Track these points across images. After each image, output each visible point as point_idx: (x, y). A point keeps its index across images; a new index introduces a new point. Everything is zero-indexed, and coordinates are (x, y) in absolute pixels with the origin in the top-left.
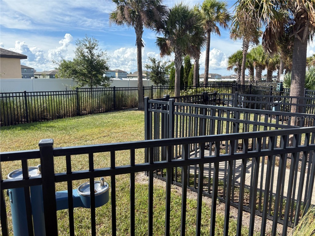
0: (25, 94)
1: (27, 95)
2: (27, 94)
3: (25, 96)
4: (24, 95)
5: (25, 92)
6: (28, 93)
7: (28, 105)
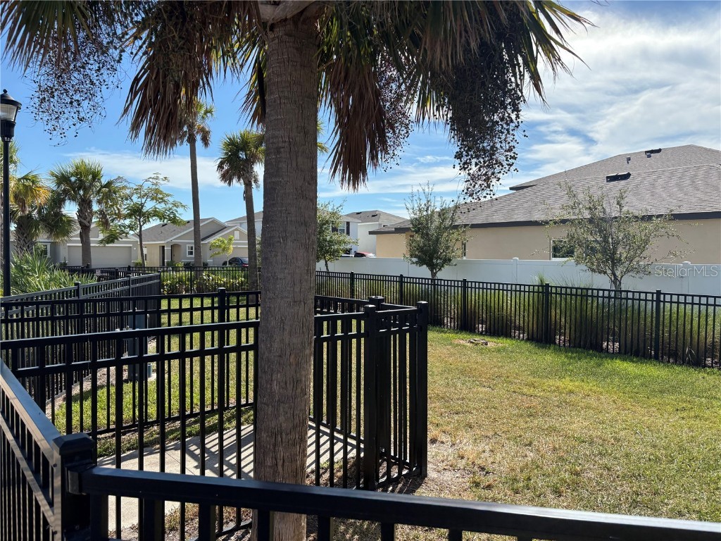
0: (658, 297)
1: (662, 299)
2: (662, 296)
3: (658, 301)
4: (655, 299)
5: (659, 293)
6: (665, 294)
7: (661, 319)
